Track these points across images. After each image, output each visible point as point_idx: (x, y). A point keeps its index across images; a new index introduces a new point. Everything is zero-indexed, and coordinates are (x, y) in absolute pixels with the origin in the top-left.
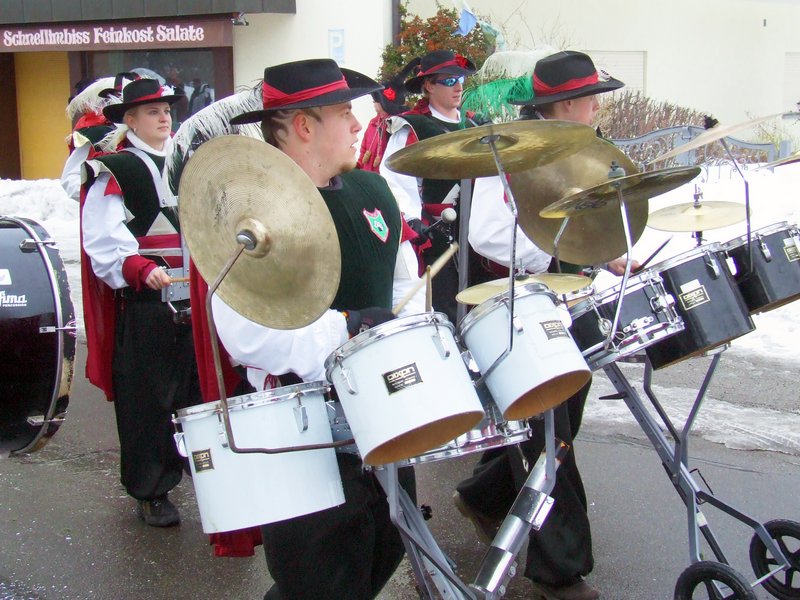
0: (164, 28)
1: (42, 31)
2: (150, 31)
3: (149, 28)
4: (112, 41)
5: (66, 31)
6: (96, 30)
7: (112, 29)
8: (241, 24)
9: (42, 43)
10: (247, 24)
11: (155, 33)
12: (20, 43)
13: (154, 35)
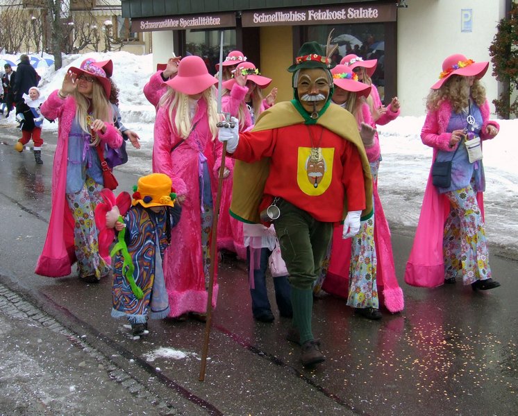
0: (352, 10)
1: (276, 13)
2: (343, 12)
3: (343, 10)
4: (320, 19)
5: (291, 12)
6: (310, 12)
7: (320, 11)
8: (403, 6)
9: (277, 20)
10: (407, 6)
11: (347, 13)
12: (263, 21)
13: (346, 14)
